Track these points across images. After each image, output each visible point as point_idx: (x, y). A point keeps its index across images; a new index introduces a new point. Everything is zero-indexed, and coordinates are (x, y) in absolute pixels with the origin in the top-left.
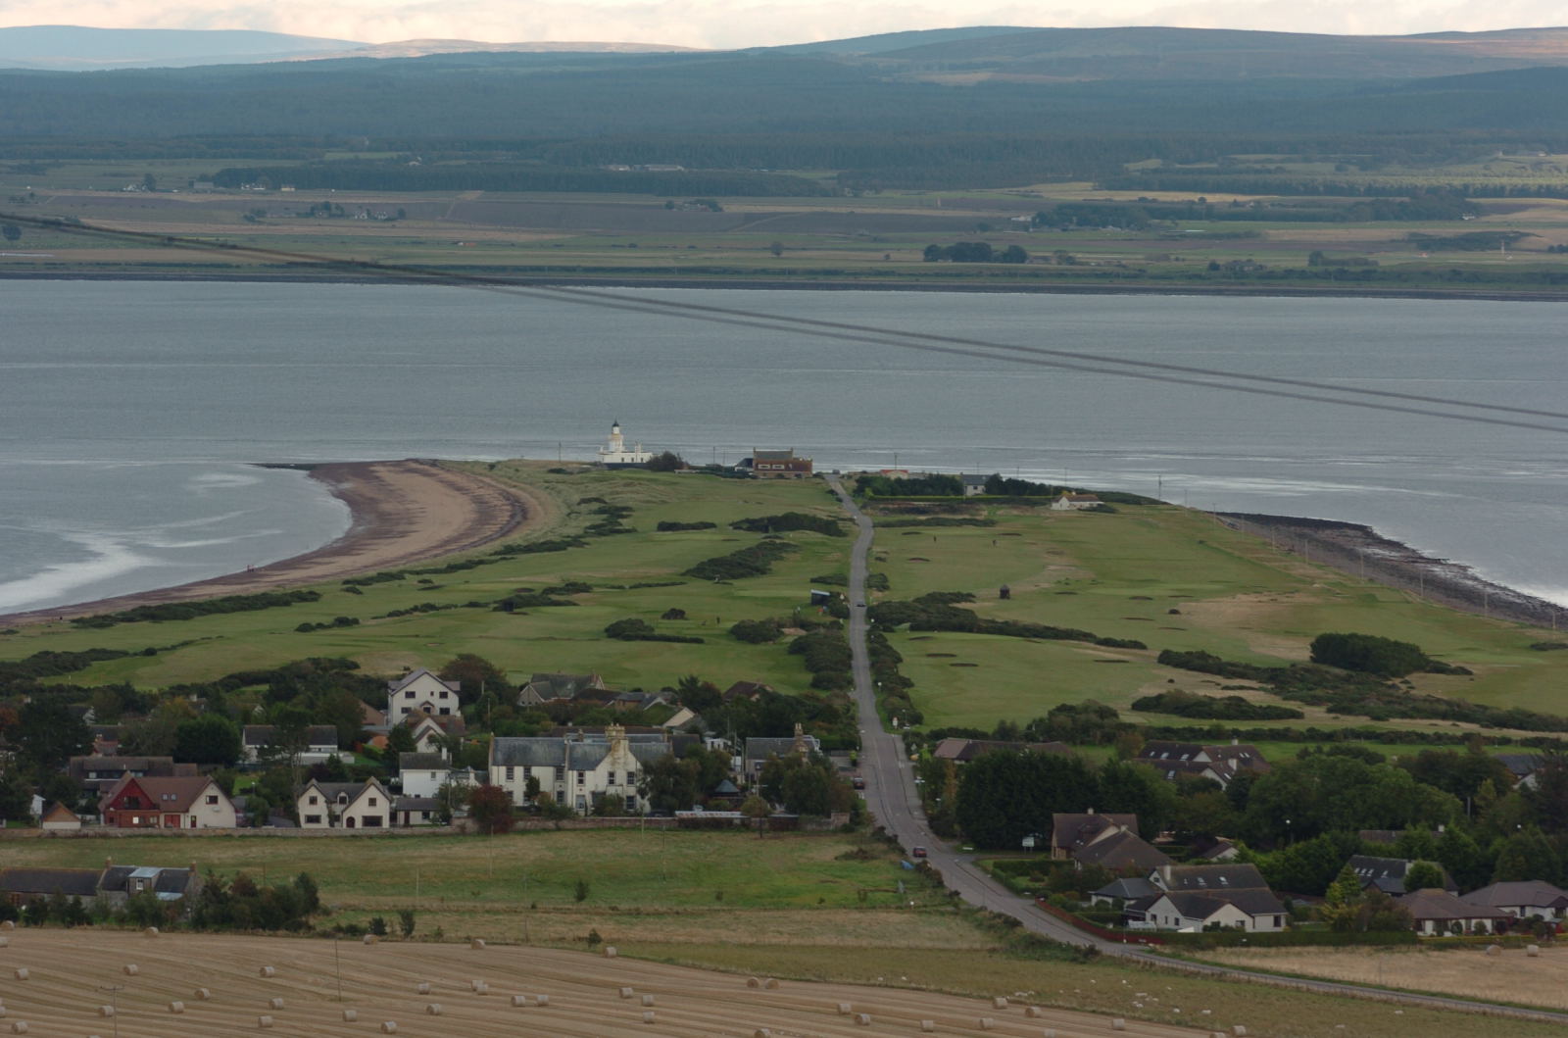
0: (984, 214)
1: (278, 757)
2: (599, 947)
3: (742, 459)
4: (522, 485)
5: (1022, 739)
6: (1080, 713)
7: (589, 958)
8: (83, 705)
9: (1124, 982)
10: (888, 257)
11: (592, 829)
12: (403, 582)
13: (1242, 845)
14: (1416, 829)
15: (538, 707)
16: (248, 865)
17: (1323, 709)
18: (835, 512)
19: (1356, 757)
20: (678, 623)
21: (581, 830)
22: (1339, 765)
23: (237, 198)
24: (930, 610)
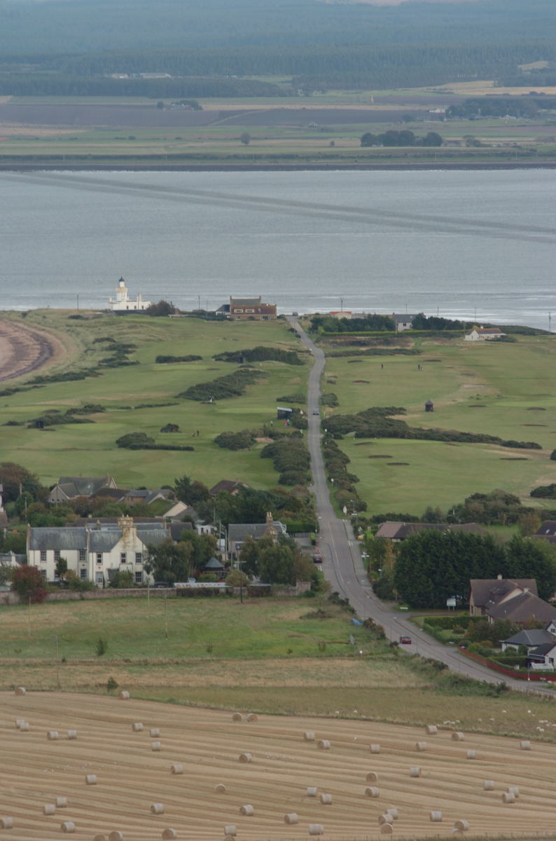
0: (408, 108)
2: (116, 691)
3: (221, 306)
4: (47, 328)
5: (444, 521)
6: (490, 500)
7: (108, 700)
9: (529, 711)
10: (333, 144)
11: (107, 598)
15: (64, 503)
18: (294, 346)
20: (174, 435)
21: (100, 599)
24: (370, 421)
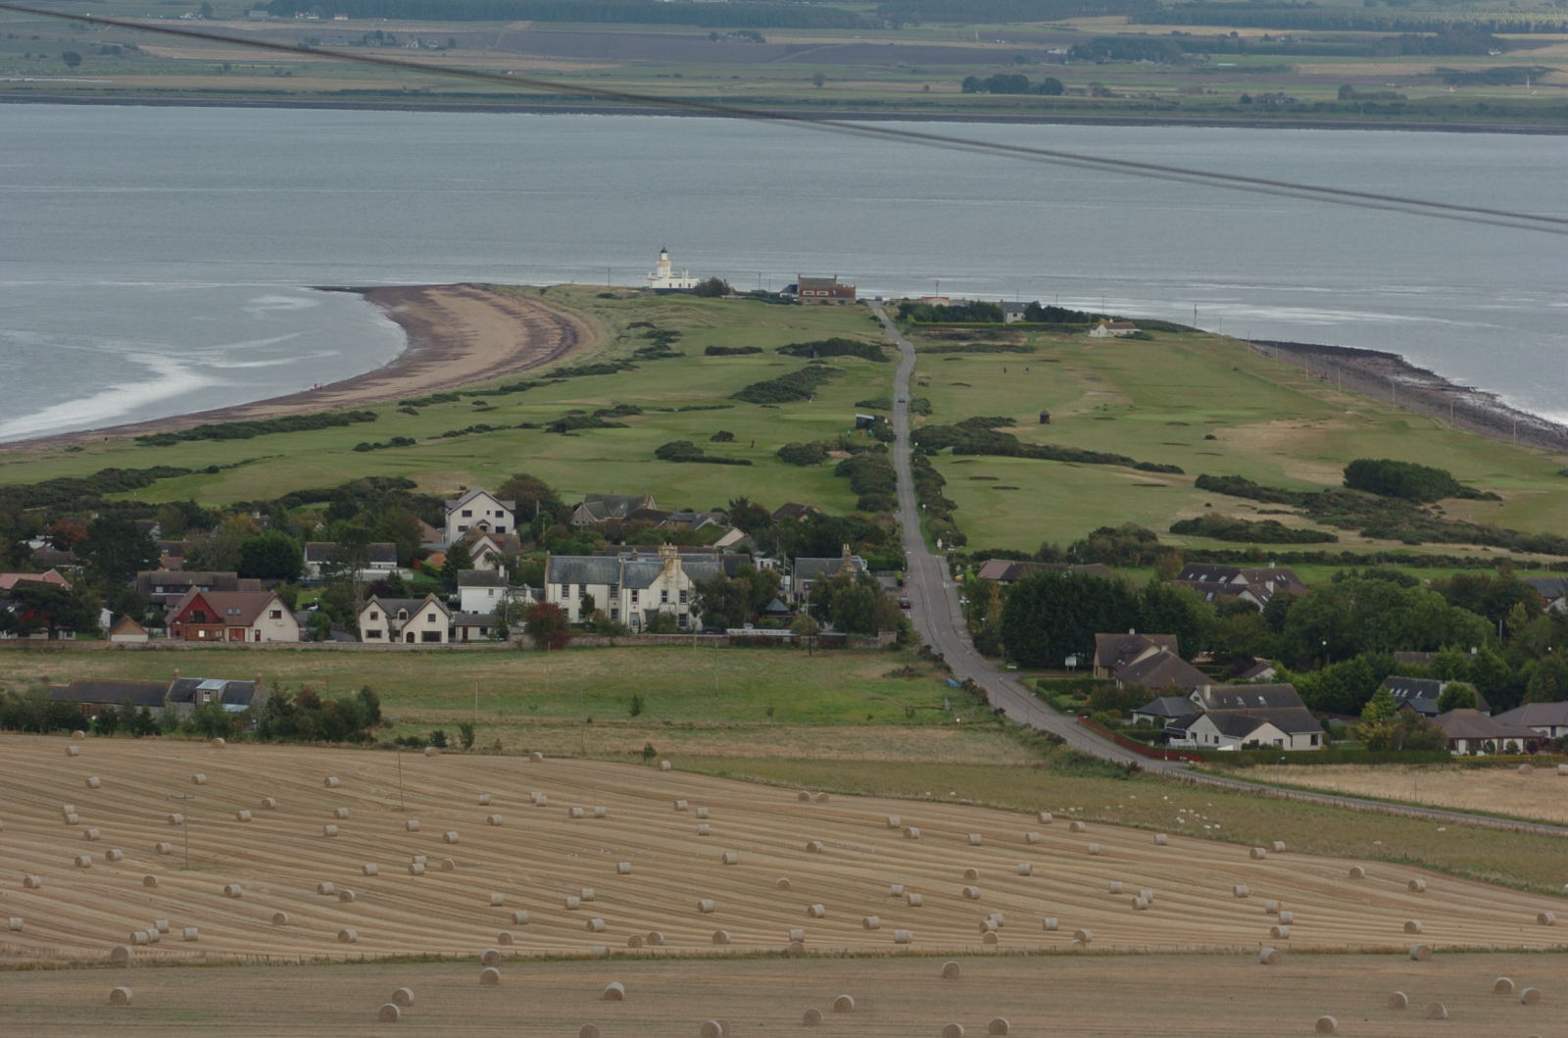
0: (1021, 46)
1: (340, 573)
2: (654, 760)
3: (787, 285)
4: (571, 309)
5: (1063, 560)
6: (1119, 536)
7: (644, 771)
8: (149, 521)
9: (1166, 798)
10: (927, 88)
11: (645, 646)
12: (457, 403)
13: (1280, 665)
14: (1449, 650)
15: (591, 526)
16: (311, 678)
17: (1357, 533)
18: (878, 338)
19: (1391, 580)
20: (727, 445)
21: (635, 646)
22: (1375, 588)
23: (291, 26)
24: (972, 434)
